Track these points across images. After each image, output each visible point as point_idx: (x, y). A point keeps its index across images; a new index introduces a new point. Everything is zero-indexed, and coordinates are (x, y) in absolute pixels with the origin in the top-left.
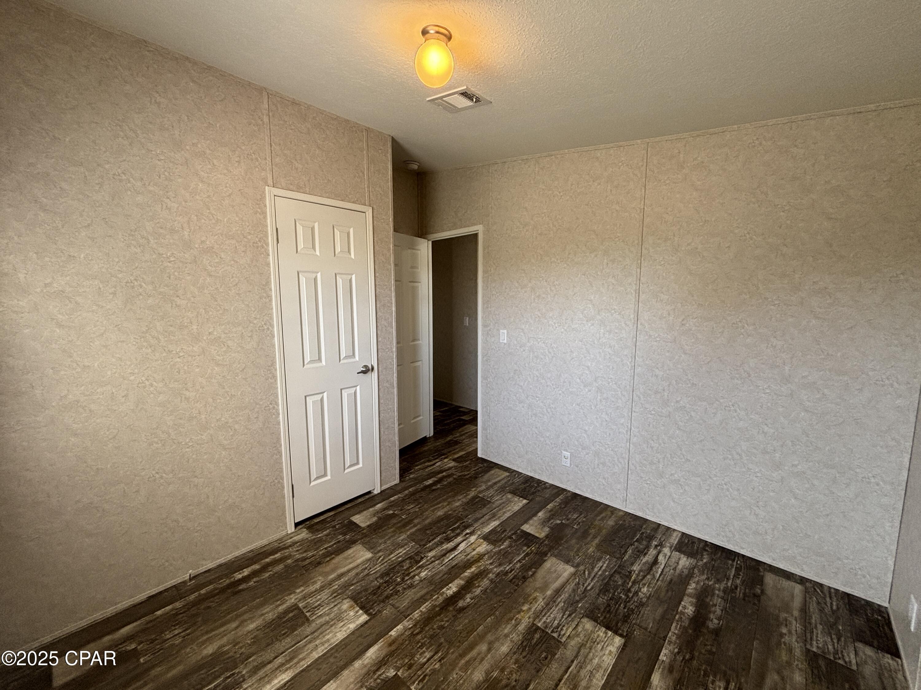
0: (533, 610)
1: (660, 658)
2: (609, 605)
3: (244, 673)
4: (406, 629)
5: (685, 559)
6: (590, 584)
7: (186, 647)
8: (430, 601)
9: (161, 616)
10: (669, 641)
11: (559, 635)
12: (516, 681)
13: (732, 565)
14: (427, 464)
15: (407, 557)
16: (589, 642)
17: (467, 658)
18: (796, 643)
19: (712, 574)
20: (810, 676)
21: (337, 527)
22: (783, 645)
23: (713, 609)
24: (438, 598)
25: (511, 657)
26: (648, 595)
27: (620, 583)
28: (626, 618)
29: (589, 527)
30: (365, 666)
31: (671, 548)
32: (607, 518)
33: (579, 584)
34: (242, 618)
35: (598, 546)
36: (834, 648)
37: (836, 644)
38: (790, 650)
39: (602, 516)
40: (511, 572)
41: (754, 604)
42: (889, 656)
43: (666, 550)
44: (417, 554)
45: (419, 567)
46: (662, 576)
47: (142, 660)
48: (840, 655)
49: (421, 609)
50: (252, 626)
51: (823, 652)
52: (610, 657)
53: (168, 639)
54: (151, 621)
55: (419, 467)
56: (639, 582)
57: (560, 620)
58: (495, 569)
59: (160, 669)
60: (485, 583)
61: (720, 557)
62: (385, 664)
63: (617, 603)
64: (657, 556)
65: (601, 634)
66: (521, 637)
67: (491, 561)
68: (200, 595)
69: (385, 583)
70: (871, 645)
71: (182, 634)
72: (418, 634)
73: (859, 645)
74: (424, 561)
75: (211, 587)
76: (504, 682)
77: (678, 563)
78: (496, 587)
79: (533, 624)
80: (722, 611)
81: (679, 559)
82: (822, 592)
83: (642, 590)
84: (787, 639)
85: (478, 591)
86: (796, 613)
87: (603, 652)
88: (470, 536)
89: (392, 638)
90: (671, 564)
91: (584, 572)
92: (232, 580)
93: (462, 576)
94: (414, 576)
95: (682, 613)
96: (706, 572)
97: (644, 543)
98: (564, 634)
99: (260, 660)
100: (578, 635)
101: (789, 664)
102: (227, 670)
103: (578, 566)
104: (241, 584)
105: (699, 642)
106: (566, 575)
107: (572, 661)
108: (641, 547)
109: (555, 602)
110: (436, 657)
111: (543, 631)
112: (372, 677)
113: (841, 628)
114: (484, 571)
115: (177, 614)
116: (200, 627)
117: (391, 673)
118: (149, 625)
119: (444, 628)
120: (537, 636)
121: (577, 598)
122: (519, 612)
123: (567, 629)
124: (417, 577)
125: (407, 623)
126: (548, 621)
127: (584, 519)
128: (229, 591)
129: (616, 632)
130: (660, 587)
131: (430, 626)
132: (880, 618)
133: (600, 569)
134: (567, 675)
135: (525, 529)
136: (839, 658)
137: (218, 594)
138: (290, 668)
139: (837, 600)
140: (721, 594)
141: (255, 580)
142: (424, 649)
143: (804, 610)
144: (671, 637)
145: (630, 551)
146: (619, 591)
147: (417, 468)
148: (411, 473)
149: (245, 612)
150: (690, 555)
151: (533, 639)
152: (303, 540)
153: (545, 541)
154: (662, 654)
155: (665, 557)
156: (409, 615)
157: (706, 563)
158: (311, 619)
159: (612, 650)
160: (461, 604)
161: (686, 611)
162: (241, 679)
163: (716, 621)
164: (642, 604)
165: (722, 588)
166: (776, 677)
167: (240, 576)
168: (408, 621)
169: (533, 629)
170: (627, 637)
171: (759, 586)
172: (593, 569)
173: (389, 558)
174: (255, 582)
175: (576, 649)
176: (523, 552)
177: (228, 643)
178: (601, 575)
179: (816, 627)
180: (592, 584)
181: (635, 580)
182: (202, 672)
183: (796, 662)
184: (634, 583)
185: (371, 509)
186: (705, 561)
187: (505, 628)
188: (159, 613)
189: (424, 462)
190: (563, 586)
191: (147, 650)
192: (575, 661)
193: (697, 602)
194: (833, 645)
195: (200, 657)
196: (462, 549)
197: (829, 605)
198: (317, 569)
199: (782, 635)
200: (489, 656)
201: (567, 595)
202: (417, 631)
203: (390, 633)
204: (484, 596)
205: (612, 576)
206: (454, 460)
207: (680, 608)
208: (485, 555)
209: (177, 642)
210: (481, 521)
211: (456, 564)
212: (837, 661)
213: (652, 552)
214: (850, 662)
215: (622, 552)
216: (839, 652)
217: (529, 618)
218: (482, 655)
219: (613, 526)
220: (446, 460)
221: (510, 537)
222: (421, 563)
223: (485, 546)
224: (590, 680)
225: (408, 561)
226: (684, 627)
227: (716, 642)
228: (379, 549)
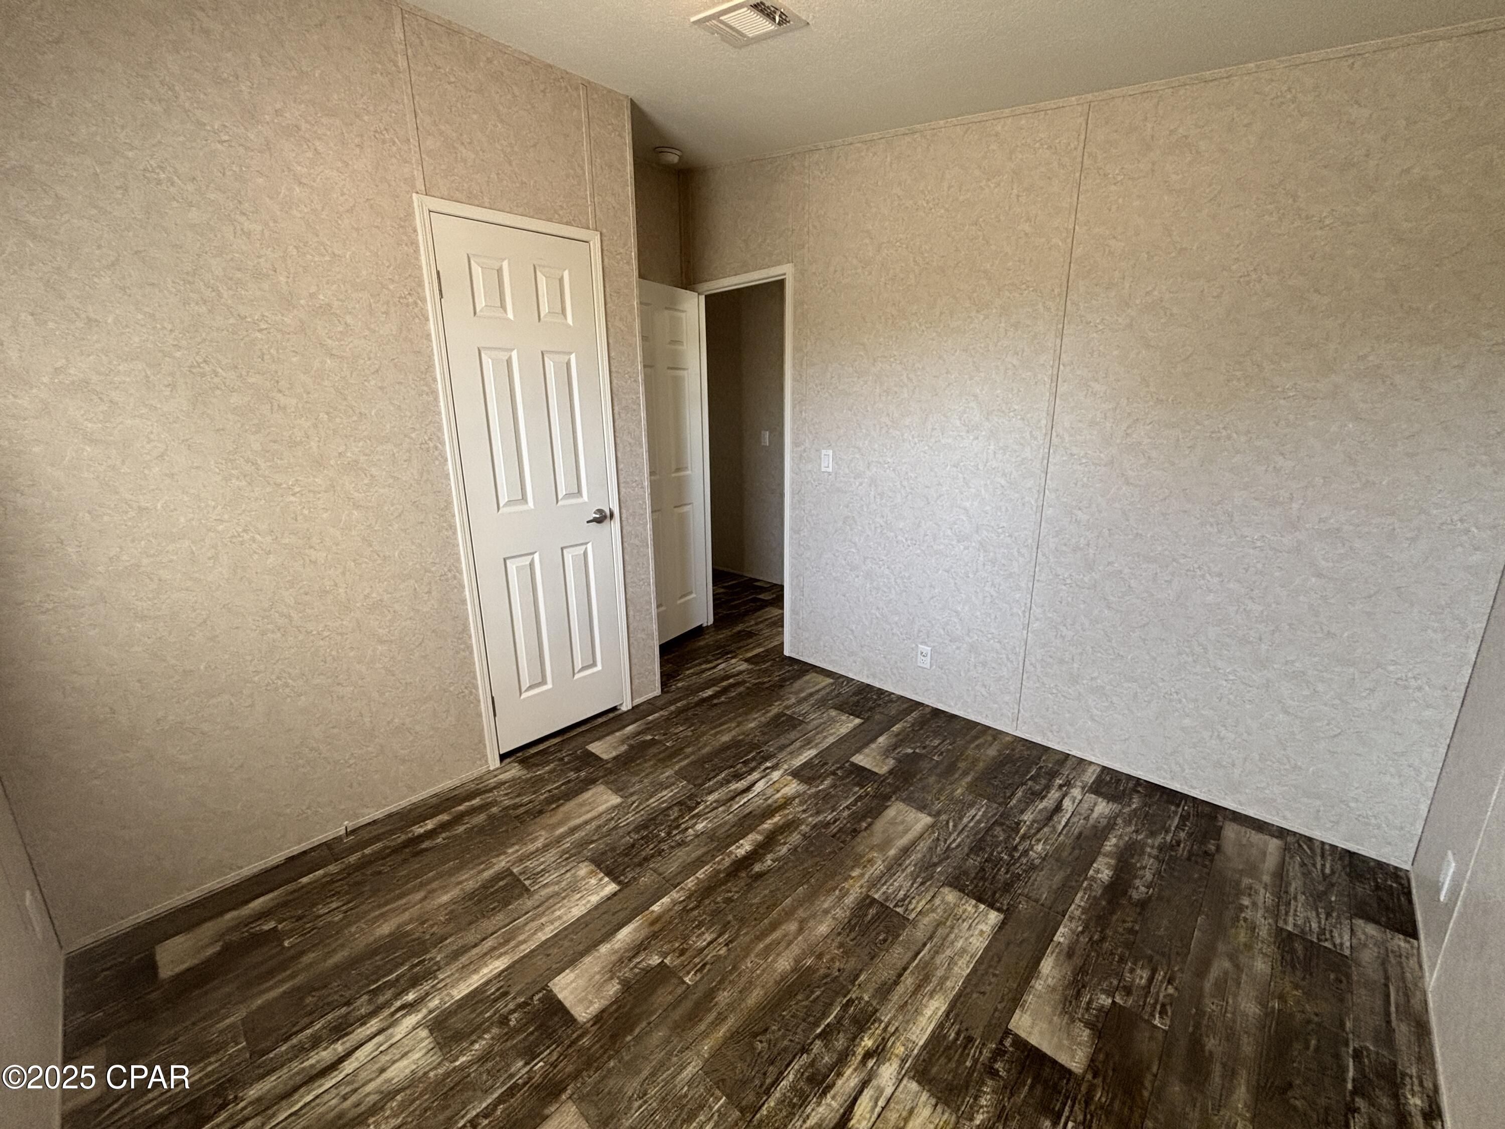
0: (867, 876)
1: (1055, 939)
2: (983, 869)
3: (438, 959)
4: (675, 903)
5: (1104, 804)
6: (956, 840)
7: (350, 924)
8: (710, 864)
9: (309, 884)
10: (1070, 916)
11: (907, 910)
12: (839, 970)
13: (1175, 813)
14: (704, 666)
15: (675, 802)
16: (950, 919)
17: (768, 941)
18: (1263, 920)
19: (1144, 825)
20: (1279, 963)
21: (566, 759)
22: (1242, 922)
23: (1141, 873)
24: (724, 859)
25: (833, 940)
26: (1043, 855)
27: (1001, 838)
28: (1007, 887)
29: (957, 760)
30: (616, 952)
31: (1083, 788)
32: (986, 745)
33: (938, 839)
34: (428, 887)
35: (971, 787)
36: (1319, 927)
37: (1323, 922)
38: (1253, 928)
39: (977, 743)
40: (835, 822)
41: (1205, 866)
42: (1401, 936)
43: (1076, 792)
44: (691, 797)
45: (694, 816)
46: (1067, 828)
47: (286, 944)
48: (1328, 936)
49: (697, 875)
50: (445, 898)
51: (1303, 931)
52: (981, 939)
53: (324, 915)
54: (295, 891)
55: (691, 671)
56: (1030, 837)
57: (908, 891)
58: (810, 819)
59: (313, 955)
60: (795, 838)
61: (1158, 800)
62: (645, 949)
63: (996, 866)
64: (1061, 801)
65: (969, 909)
66: (848, 913)
67: (805, 807)
68: (364, 856)
69: (642, 838)
70: (1377, 922)
71: (344, 908)
72: (693, 909)
73: (1359, 922)
74: (701, 807)
75: (379, 845)
76: (822, 971)
77: (1092, 810)
78: (811, 844)
79: (868, 896)
80: (1154, 876)
81: (1095, 804)
82: (1310, 849)
83: (1035, 848)
84: (1248, 914)
85: (784, 850)
86: (1266, 878)
87: (971, 932)
88: (772, 771)
89: (655, 915)
90: (1083, 812)
91: (948, 823)
92: (410, 835)
93: (759, 828)
94: (686, 829)
95: (1093, 879)
96: (1134, 822)
97: (1043, 781)
98: (913, 910)
99: (460, 943)
100: (933, 911)
101: (1248, 947)
102: (415, 955)
103: (938, 813)
104: (423, 841)
105: (1115, 917)
106: (919, 827)
107: (925, 945)
108: (1038, 787)
109: (900, 865)
110: (721, 940)
111: (882, 905)
112: (625, 967)
113: (1333, 899)
114: (794, 821)
115: (332, 882)
116: (367, 899)
117: (655, 960)
118: (290, 898)
119: (733, 901)
120: (872, 911)
121: (935, 860)
122: (846, 880)
123: (918, 903)
124: (690, 830)
125: (676, 895)
126: (889, 891)
127: (950, 747)
128: (407, 850)
129: (991, 906)
130: (1062, 844)
131: (711, 898)
132: (1394, 885)
133: (972, 819)
134: (916, 962)
135: (856, 762)
136: (1326, 940)
137: (389, 855)
138: (505, 953)
139: (1333, 860)
140: (1155, 852)
141: (444, 835)
142: (703, 929)
143: (1280, 874)
144: (1074, 910)
145: (1019, 794)
146: (999, 849)
147: (688, 672)
148: (679, 680)
149: (433, 879)
150: (1111, 798)
151: (866, 915)
152: (513, 779)
153: (887, 778)
154: (1058, 933)
155: (1074, 802)
156: (679, 884)
157: (1135, 810)
158: (532, 889)
159: (984, 929)
160: (757, 868)
161: (1100, 876)
162: (435, 968)
163: (1143, 889)
164: (1033, 867)
165: (1156, 844)
166: (1227, 964)
167: (422, 830)
168: (678, 892)
169: (866, 902)
170: (1008, 913)
171: (1212, 842)
172: (961, 819)
173: (648, 803)
174: (444, 839)
175: (931, 928)
176: (853, 795)
177: (411, 921)
178: (972, 828)
179: (1295, 898)
180: (959, 840)
181: (1025, 834)
182: (377, 958)
183: (1260, 944)
184: (1023, 838)
185: (617, 734)
186: (1134, 806)
187: (824, 901)
188: (305, 880)
189: (701, 664)
190: (914, 843)
191: (292, 930)
192: (928, 945)
193: (1117, 865)
194: (1319, 922)
195: (372, 939)
196: (759, 790)
197: (1319, 866)
198: (537, 820)
199: (1241, 908)
200: (800, 938)
201: (919, 856)
202: (691, 906)
203: (652, 908)
204: (792, 858)
205: (989, 829)
206: (747, 660)
207: (1091, 872)
208: (794, 798)
209: (337, 919)
210: (788, 749)
211: (751, 812)
212: (1322, 943)
213: (1054, 795)
214: (1342, 944)
215: (1008, 794)
216: (1327, 933)
217: (861, 887)
218: (791, 937)
219: (994, 758)
220: (733, 661)
221: (834, 773)
222: (696, 811)
223: (794, 786)
224: (949, 968)
225: (676, 809)
226: (1095, 897)
227: (1140, 918)
228: (632, 790)
